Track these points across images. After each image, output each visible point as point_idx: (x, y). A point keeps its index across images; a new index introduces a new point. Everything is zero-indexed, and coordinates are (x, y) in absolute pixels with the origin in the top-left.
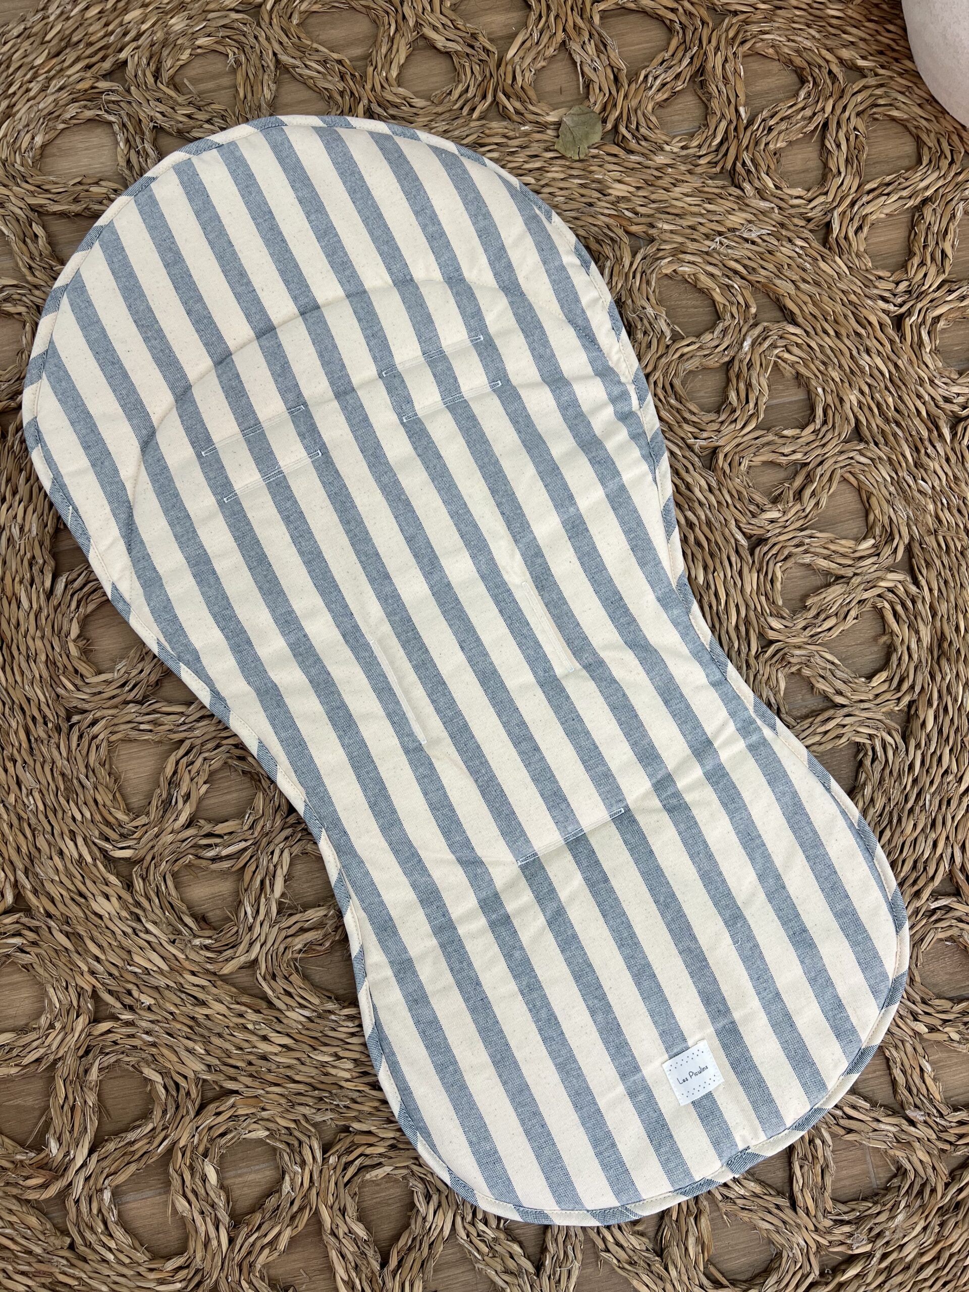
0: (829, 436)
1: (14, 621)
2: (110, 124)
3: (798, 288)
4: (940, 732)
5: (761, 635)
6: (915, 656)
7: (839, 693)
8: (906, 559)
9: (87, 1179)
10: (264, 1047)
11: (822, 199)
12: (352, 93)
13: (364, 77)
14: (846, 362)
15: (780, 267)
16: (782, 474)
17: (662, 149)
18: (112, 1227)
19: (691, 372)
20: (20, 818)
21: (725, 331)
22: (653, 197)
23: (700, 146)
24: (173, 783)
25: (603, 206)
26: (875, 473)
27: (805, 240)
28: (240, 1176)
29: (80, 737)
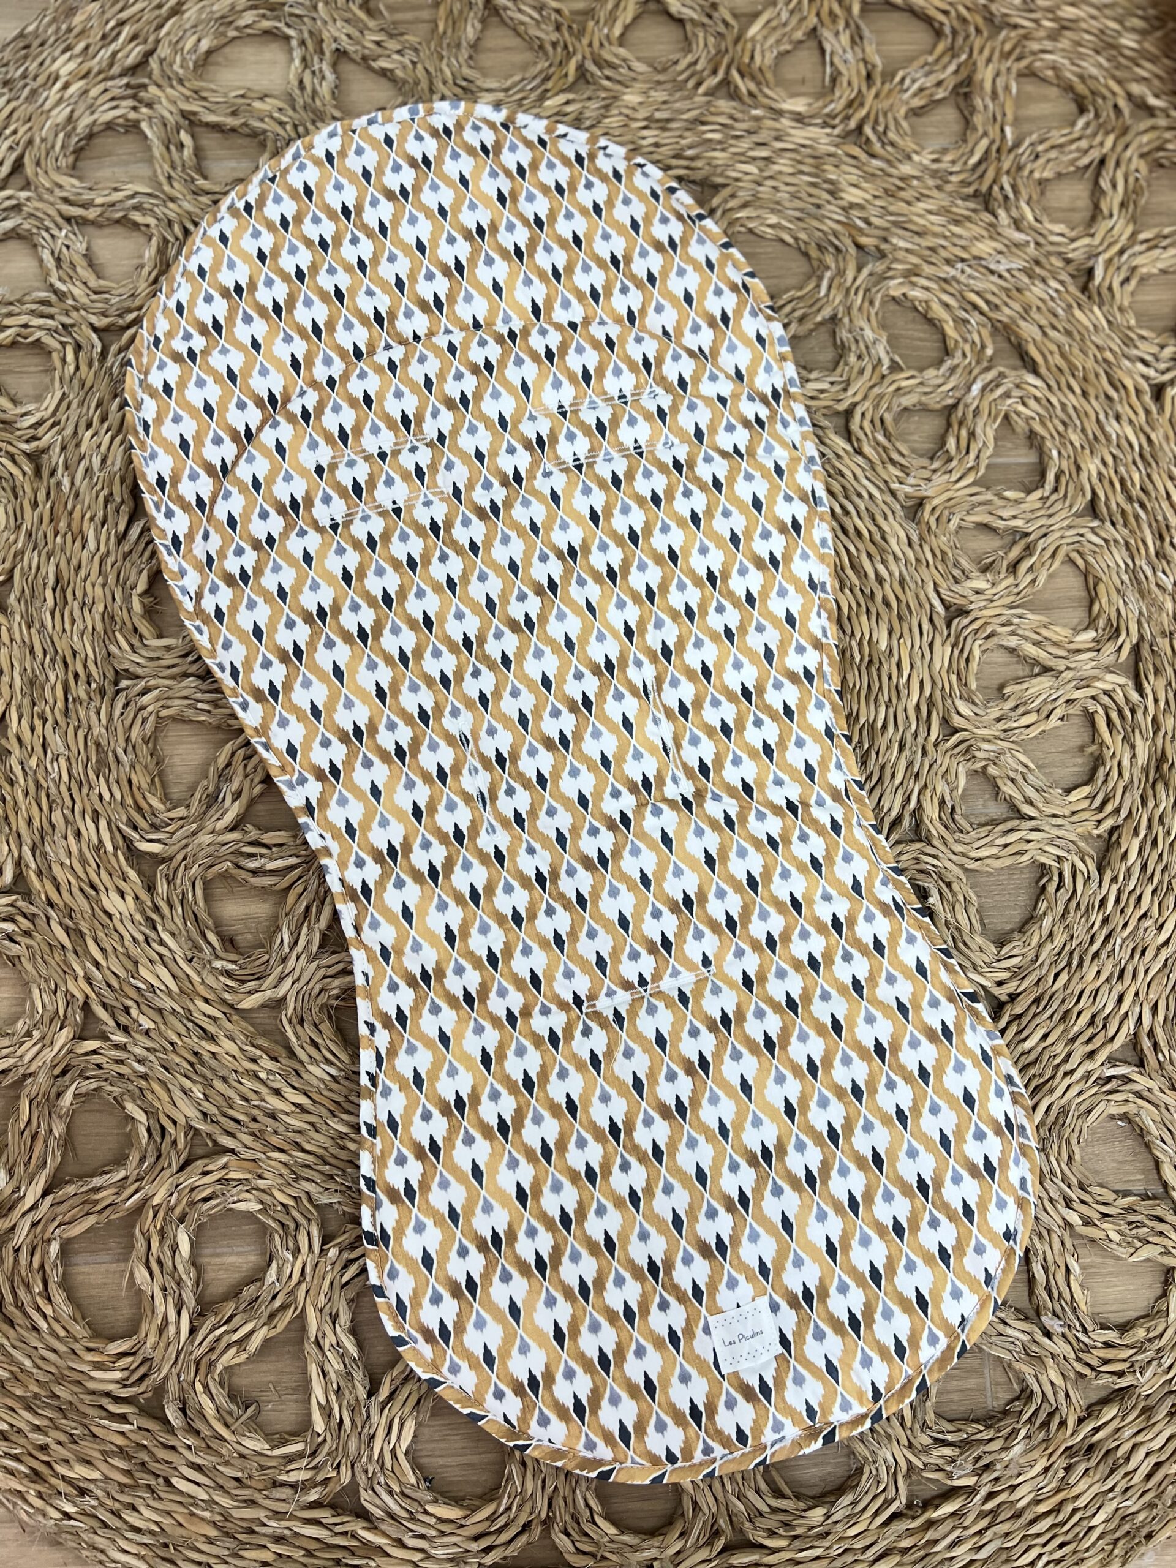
0: (1059, 506)
1: (75, 561)
2: (288, 38)
3: (1045, 334)
4: (1144, 867)
5: (945, 721)
6: (1126, 775)
7: (1030, 802)
8: (1132, 662)
9: (34, 1225)
10: (274, 1102)
11: (1087, 241)
12: (566, 47)
13: (582, 32)
14: (1091, 427)
15: (1027, 309)
16: (996, 543)
17: (909, 158)
18: (52, 1287)
19: (906, 409)
20: (38, 786)
21: (953, 370)
22: (892, 208)
23: (953, 162)
24: (224, 776)
25: (832, 211)
26: (1107, 556)
27: (1062, 282)
28: (218, 1255)
29: (126, 705)
